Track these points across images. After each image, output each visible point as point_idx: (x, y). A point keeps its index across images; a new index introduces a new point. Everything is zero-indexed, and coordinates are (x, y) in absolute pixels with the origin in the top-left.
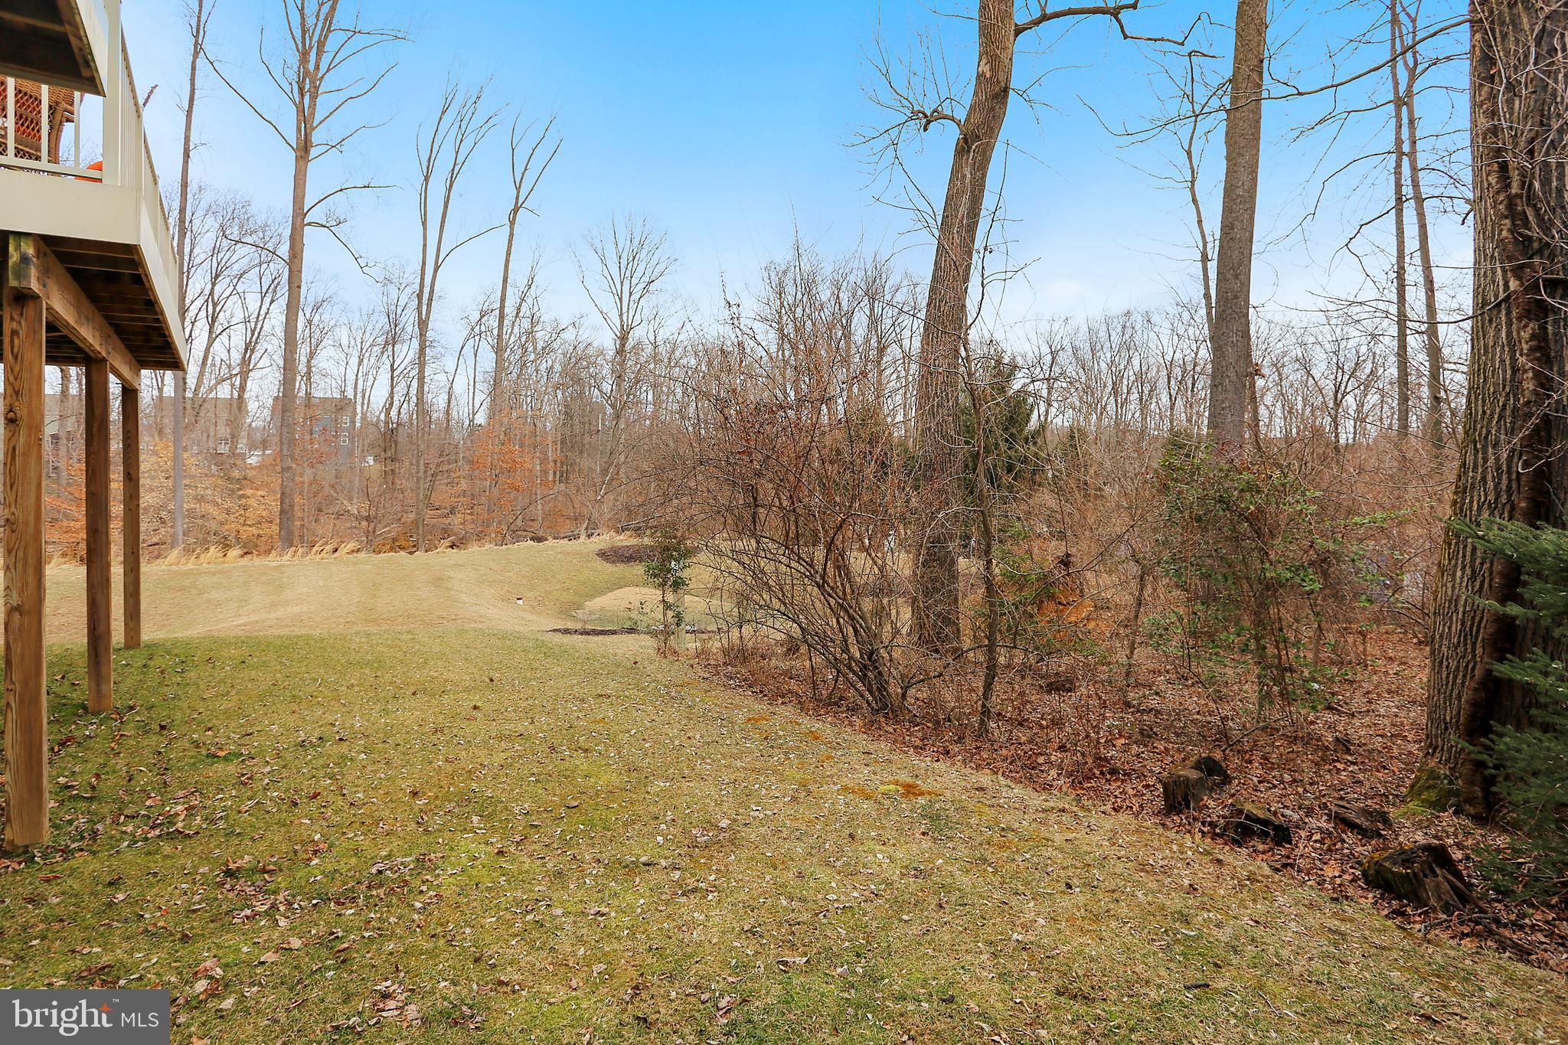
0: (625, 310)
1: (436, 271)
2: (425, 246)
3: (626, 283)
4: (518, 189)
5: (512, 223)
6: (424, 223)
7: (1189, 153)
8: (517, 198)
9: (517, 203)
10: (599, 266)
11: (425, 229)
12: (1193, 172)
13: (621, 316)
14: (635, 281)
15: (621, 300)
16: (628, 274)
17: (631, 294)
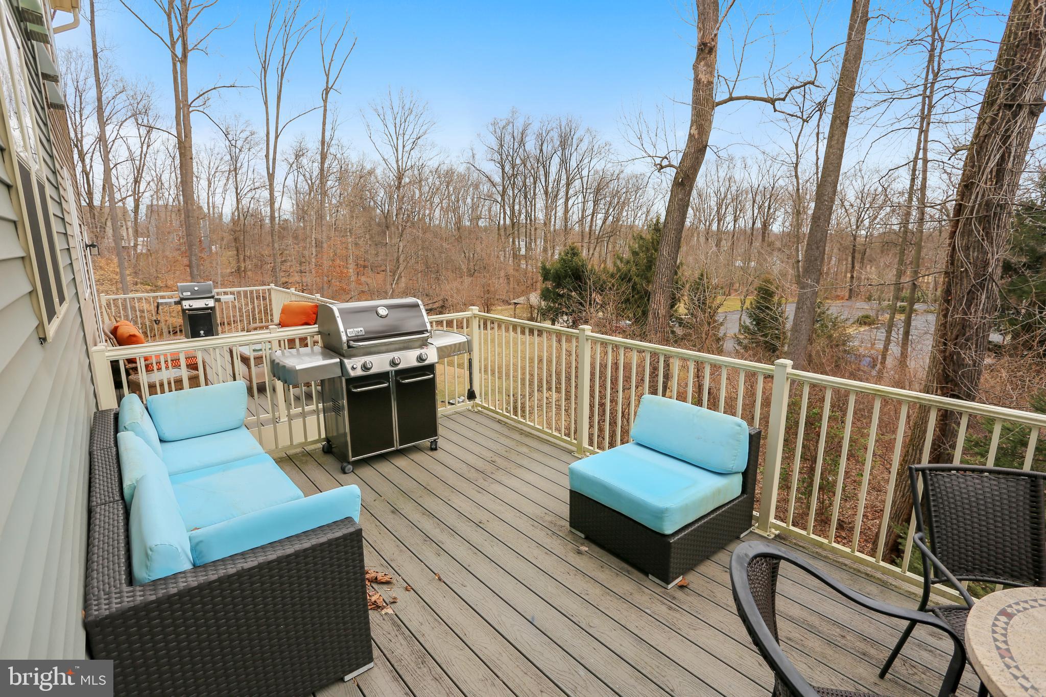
0: (400, 157)
1: (277, 137)
2: (268, 120)
3: (400, 138)
4: (328, 76)
5: (325, 101)
6: (266, 103)
7: (797, 145)
8: (327, 82)
9: (327, 86)
10: (381, 127)
11: (267, 108)
12: (798, 157)
13: (397, 161)
14: (406, 137)
15: (397, 150)
16: (401, 132)
17: (404, 146)
